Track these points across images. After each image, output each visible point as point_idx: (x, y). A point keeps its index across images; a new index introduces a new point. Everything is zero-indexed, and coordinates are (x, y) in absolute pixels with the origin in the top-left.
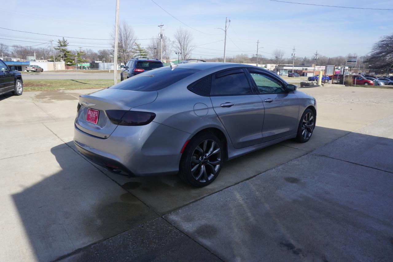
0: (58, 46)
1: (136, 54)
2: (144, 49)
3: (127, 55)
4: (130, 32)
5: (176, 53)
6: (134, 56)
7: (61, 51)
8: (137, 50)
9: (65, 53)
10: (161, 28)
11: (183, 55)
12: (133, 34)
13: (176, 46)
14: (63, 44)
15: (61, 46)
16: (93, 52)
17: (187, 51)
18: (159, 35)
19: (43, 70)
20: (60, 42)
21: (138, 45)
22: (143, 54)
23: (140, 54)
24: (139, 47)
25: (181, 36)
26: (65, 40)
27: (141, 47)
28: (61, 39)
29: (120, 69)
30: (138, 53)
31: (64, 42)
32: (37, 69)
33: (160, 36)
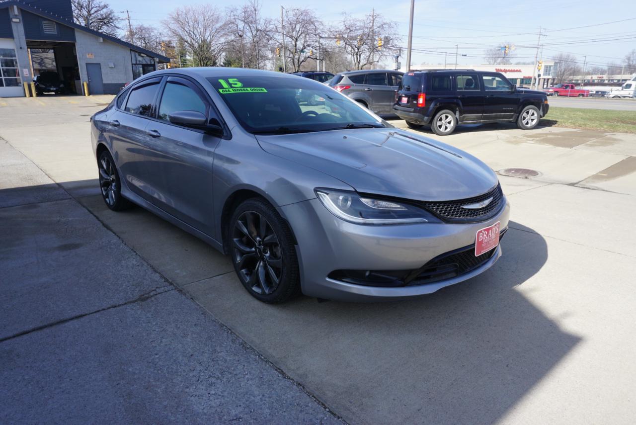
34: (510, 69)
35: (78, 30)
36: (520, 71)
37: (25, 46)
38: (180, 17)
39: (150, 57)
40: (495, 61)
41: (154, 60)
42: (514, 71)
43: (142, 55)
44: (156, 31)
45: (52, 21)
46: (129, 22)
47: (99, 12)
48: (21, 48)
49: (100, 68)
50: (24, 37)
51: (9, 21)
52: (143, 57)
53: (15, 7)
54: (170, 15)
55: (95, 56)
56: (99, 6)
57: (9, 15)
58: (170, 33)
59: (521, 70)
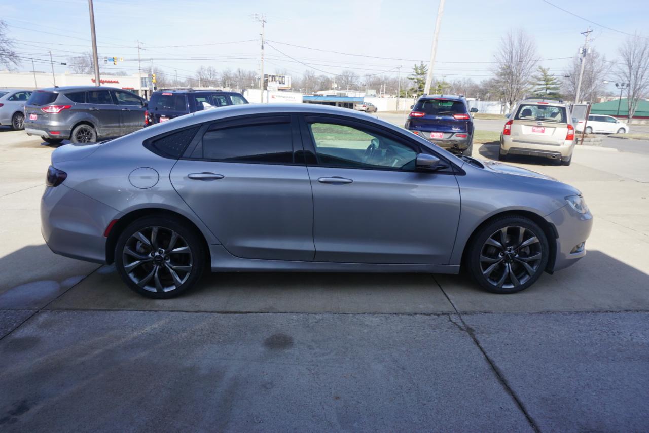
0: (413, 75)
1: (537, 87)
2: (555, 77)
3: (517, 89)
4: (530, 46)
5: (617, 85)
6: (533, 90)
7: (415, 82)
8: (540, 80)
9: (421, 86)
10: (587, 36)
11: (631, 88)
12: (534, 51)
13: (618, 70)
14: (419, 71)
15: (418, 74)
16: (473, 83)
17: (644, 80)
18: (579, 49)
19: (376, 109)
20: (416, 69)
21: (543, 71)
22: (552, 86)
23: (545, 86)
24: (545, 74)
25: (635, 49)
26: (424, 66)
27: (549, 73)
28: (419, 64)
29: (503, 113)
30: (541, 85)
31: (423, 68)
32: (368, 109)
33: (581, 51)
34: (107, 80)
36: (117, 82)
40: (83, 71)
42: (111, 82)
59: (119, 81)
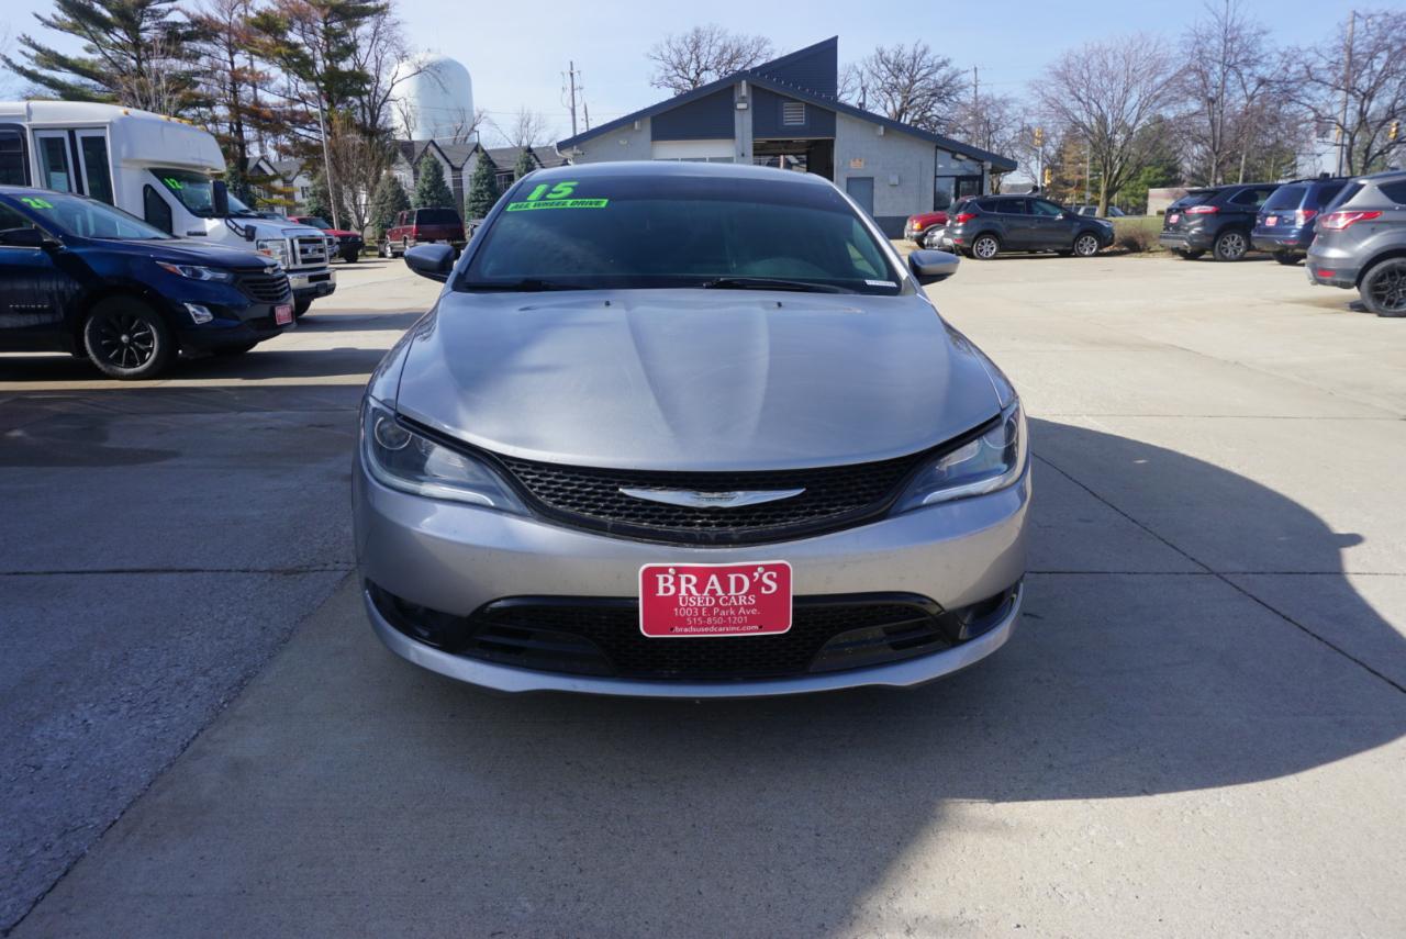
35: (843, 114)
37: (750, 151)
38: (1071, 69)
39: (974, 159)
41: (983, 167)
43: (959, 156)
44: (1016, 105)
45: (799, 101)
46: (976, 92)
47: (932, 77)
48: (743, 155)
49: (873, 187)
50: (751, 134)
51: (732, 107)
52: (960, 160)
53: (744, 83)
54: (1049, 67)
55: (865, 164)
56: (932, 66)
57: (732, 97)
58: (1044, 107)
